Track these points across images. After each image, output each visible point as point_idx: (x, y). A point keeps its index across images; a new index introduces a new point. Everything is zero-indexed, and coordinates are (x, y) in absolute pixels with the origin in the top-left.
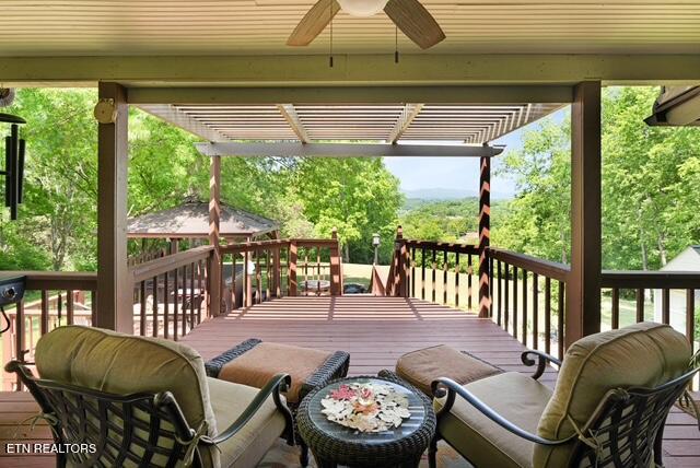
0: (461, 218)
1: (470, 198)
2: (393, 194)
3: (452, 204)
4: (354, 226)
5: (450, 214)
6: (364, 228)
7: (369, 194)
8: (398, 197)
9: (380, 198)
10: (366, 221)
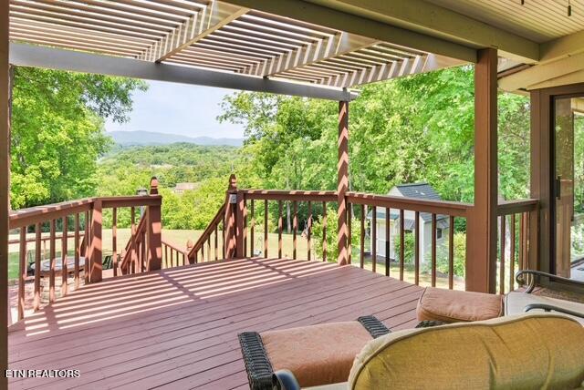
0: (170, 166)
1: (178, 144)
2: (94, 136)
3: (158, 151)
4: (38, 180)
5: (156, 163)
6: (54, 183)
7: (63, 135)
8: (101, 141)
9: (77, 142)
10: (58, 172)
